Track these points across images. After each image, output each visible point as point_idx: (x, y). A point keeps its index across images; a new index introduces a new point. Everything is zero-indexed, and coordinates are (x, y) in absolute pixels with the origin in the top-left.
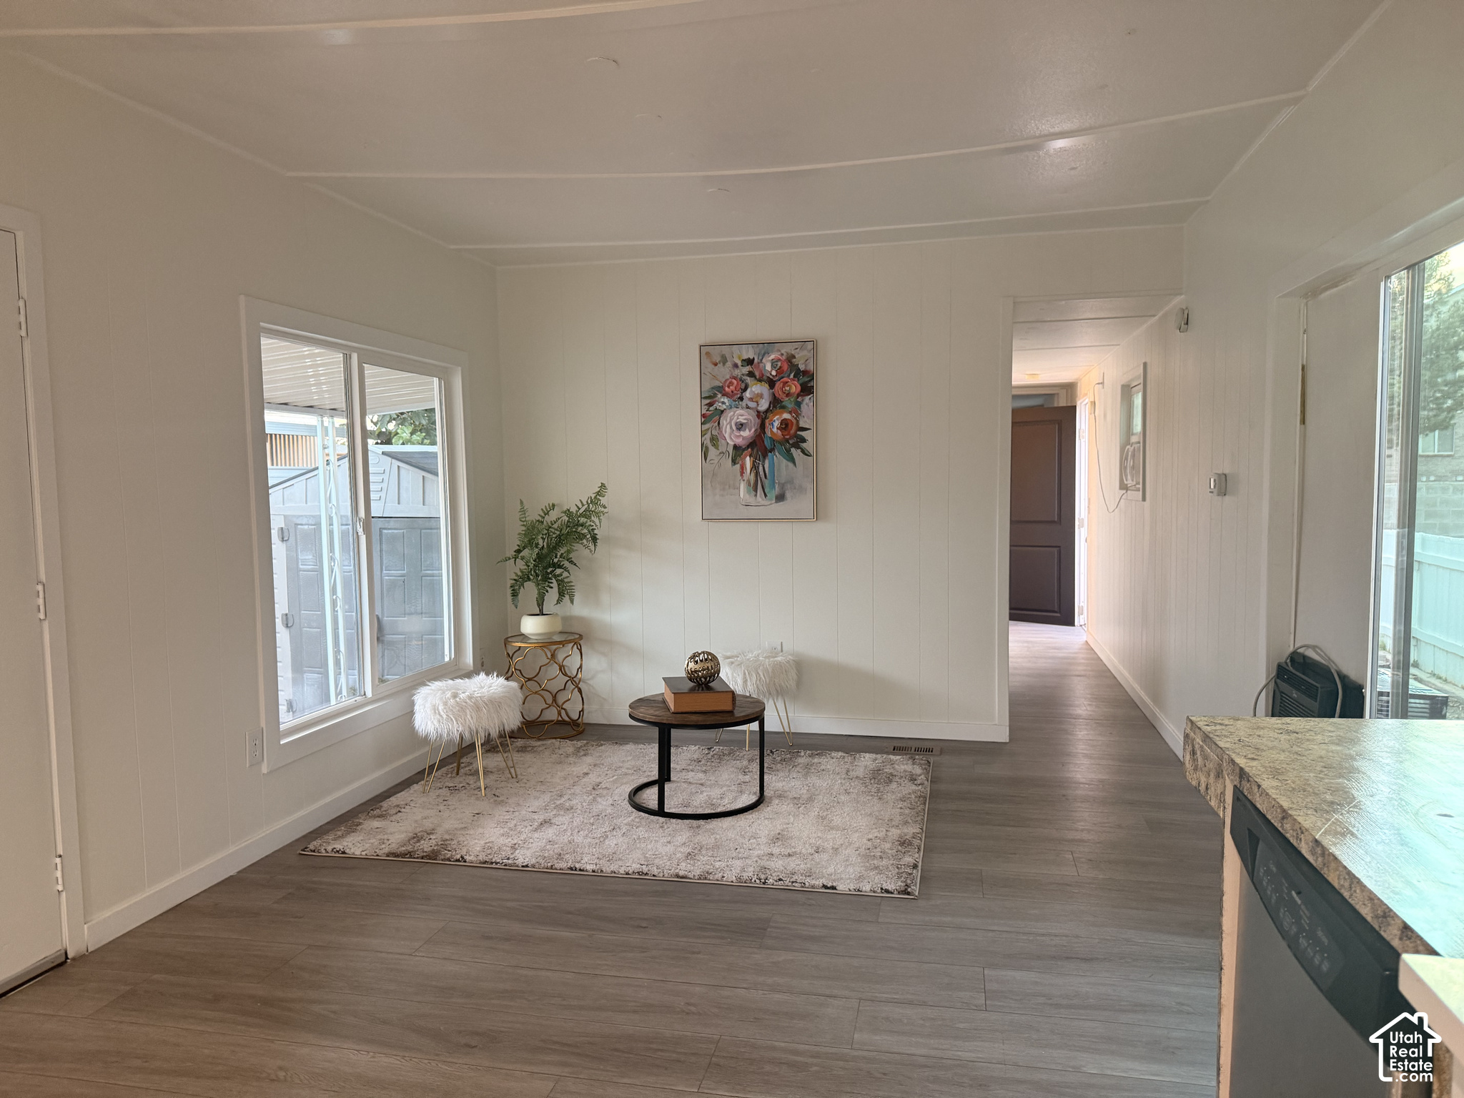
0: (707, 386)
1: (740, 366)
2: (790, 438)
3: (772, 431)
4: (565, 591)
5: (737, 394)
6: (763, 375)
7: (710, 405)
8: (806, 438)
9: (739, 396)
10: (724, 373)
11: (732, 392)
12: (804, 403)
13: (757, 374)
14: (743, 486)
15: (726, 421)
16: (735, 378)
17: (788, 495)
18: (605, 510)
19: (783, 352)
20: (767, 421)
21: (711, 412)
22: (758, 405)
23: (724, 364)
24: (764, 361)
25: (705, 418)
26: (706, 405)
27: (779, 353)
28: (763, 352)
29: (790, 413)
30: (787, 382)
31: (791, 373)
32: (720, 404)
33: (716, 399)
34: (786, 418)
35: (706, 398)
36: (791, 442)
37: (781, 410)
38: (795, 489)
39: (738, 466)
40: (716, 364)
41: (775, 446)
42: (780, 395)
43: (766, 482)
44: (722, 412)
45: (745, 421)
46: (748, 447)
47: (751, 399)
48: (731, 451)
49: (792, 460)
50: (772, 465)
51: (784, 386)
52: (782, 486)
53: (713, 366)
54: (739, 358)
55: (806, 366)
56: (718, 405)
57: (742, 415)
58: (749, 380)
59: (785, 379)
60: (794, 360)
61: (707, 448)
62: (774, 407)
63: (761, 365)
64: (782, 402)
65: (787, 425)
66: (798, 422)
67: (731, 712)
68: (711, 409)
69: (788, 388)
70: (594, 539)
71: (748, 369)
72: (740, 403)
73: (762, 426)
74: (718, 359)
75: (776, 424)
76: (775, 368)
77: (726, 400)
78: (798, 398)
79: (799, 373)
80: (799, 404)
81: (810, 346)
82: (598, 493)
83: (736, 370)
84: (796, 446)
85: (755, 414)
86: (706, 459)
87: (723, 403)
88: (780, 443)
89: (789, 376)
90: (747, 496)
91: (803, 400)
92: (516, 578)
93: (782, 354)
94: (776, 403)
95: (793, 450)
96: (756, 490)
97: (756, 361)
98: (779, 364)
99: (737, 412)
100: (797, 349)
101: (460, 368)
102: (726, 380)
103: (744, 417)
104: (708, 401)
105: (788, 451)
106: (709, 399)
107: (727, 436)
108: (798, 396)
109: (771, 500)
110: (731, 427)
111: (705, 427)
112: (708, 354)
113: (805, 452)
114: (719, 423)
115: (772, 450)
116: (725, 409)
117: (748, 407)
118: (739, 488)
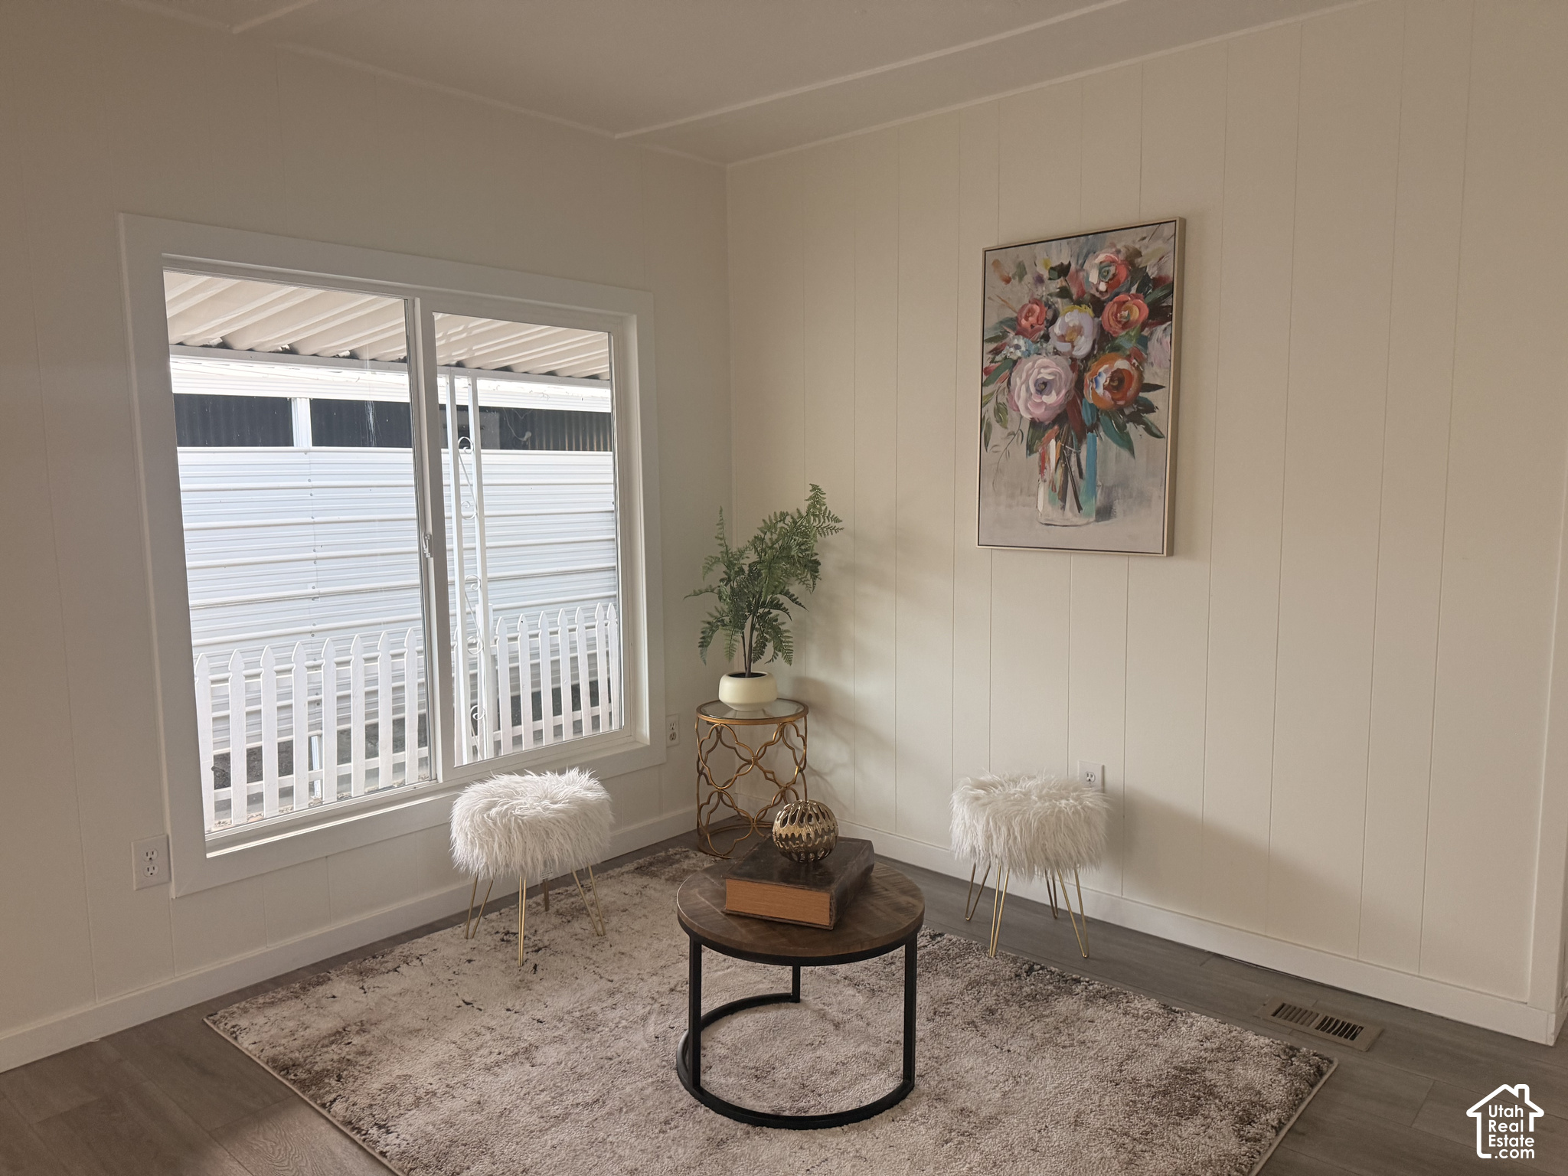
0: (993, 320)
1: (1047, 281)
2: (1127, 405)
3: (1095, 394)
5: (1040, 330)
6: (1084, 292)
7: (996, 351)
8: (1155, 404)
9: (1042, 333)
10: (1021, 293)
11: (1032, 326)
12: (1155, 338)
13: (1074, 291)
14: (1042, 493)
15: (1021, 378)
16: (1037, 302)
17: (1118, 508)
19: (1119, 247)
20: (1087, 375)
21: (997, 364)
22: (1073, 347)
23: (1021, 279)
24: (1086, 266)
25: (988, 375)
26: (990, 352)
27: (1114, 250)
28: (1085, 251)
29: (1128, 358)
30: (1124, 302)
31: (1132, 285)
32: (1012, 350)
33: (1007, 340)
34: (1121, 367)
35: (991, 340)
36: (1127, 412)
37: (1113, 354)
38: (1131, 497)
39: (1036, 456)
40: (1008, 281)
41: (1098, 419)
42: (1113, 327)
43: (1082, 485)
44: (1015, 362)
45: (1050, 377)
46: (1054, 422)
47: (1062, 338)
48: (1025, 427)
49: (1127, 444)
50: (1093, 454)
51: (1119, 310)
52: (1109, 492)
53: (1003, 284)
54: (1046, 265)
55: (1160, 269)
56: (1010, 352)
57: (1046, 366)
58: (1060, 303)
59: (1122, 297)
60: (1139, 260)
61: (989, 426)
62: (1101, 349)
63: (1081, 274)
64: (1114, 339)
65: (1121, 381)
66: (1141, 375)
68: (998, 358)
69: (1125, 313)
70: (815, 568)
71: (1060, 283)
72: (1045, 345)
73: (1079, 385)
75: (1103, 380)
76: (1105, 277)
77: (1021, 341)
78: (1142, 329)
79: (1146, 283)
80: (1144, 342)
81: (1168, 230)
83: (1040, 288)
84: (1136, 419)
85: (1066, 363)
86: (986, 445)
87: (1017, 347)
88: (1107, 414)
89: (1129, 290)
90: (1049, 508)
91: (1151, 334)
93: (1118, 252)
94: (1104, 342)
95: (1130, 426)
96: (1064, 499)
97: (1073, 267)
98: (1112, 269)
99: (1039, 362)
100: (1144, 238)
102: (1024, 307)
103: (1048, 370)
104: (993, 346)
105: (1122, 428)
106: (995, 341)
107: (1021, 404)
108: (1144, 326)
109: (1088, 515)
110: (1028, 389)
111: (988, 390)
112: (997, 264)
113: (1152, 431)
114: (1009, 383)
115: (1094, 428)
116: (1019, 358)
117: (1056, 353)
118: (1036, 495)
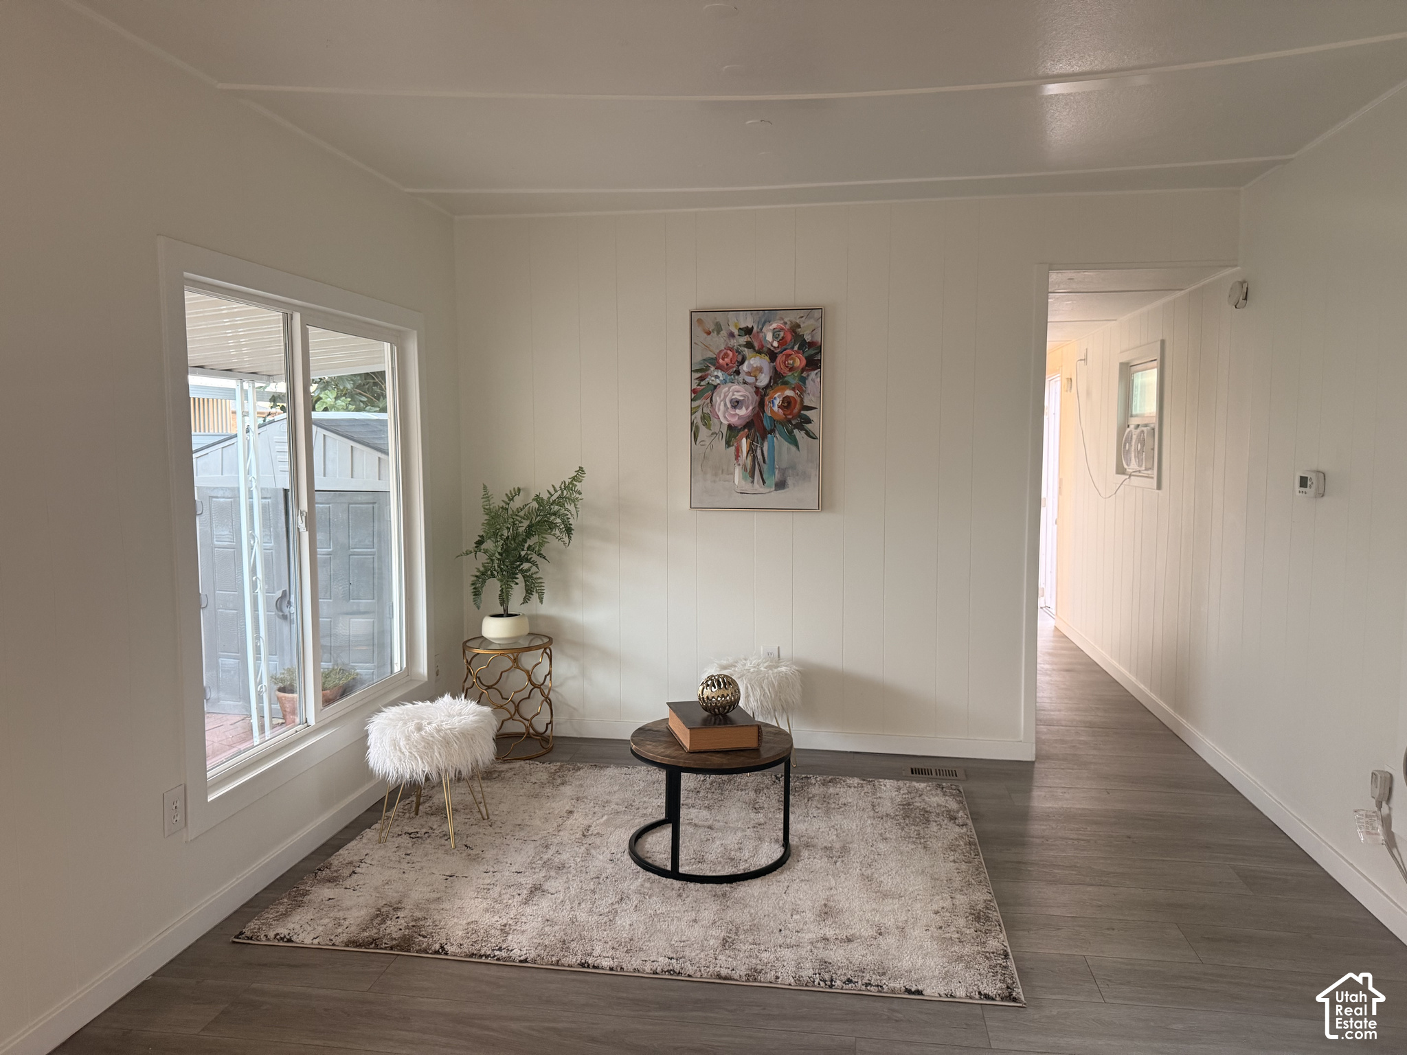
0: (698, 358)
1: (737, 337)
2: (793, 418)
3: (772, 410)
4: (532, 588)
5: (733, 367)
6: (763, 346)
7: (701, 379)
8: (811, 419)
9: (734, 369)
10: (718, 343)
11: (727, 365)
12: (810, 378)
13: (756, 345)
14: (738, 472)
15: (720, 397)
16: (731, 349)
17: (790, 481)
18: (580, 497)
19: (786, 320)
20: (767, 398)
21: (702, 387)
22: (757, 380)
23: (718, 333)
24: (763, 330)
25: (696, 394)
26: (697, 379)
27: (782, 322)
28: (763, 320)
29: (793, 389)
30: (790, 355)
31: (795, 345)
32: (713, 378)
33: (709, 372)
34: (789, 395)
35: (697, 371)
36: (794, 422)
37: (783, 386)
38: (798, 475)
39: (732, 449)
40: (709, 333)
41: (775, 426)
42: (784, 370)
43: (765, 467)
44: (715, 387)
45: (742, 398)
46: (745, 427)
47: (749, 374)
48: (724, 430)
49: (795, 442)
50: (772, 448)
51: (786, 360)
52: (783, 472)
53: (705, 335)
54: (736, 326)
55: (812, 337)
56: (711, 380)
57: (737, 391)
58: (746, 351)
59: (788, 351)
60: (799, 330)
61: (697, 428)
62: (775, 382)
63: (761, 334)
64: (784, 377)
65: (789, 403)
66: (802, 400)
67: (756, 750)
68: (702, 383)
69: (791, 362)
70: (569, 530)
71: (746, 338)
72: (736, 377)
73: (761, 404)
74: (711, 327)
75: (778, 402)
76: (777, 338)
77: (720, 374)
78: (802, 373)
79: (804, 345)
80: (803, 380)
81: (817, 314)
82: (574, 478)
83: (732, 340)
84: (800, 427)
85: (752, 390)
86: (696, 440)
87: (717, 377)
88: (781, 423)
89: (793, 348)
90: (743, 482)
91: (808, 375)
92: (478, 574)
93: (785, 323)
94: (777, 379)
95: (796, 432)
96: (753, 476)
97: (755, 329)
98: (782, 334)
99: (733, 387)
100: (802, 317)
101: (415, 332)
102: (721, 351)
103: (740, 394)
104: (699, 375)
105: (791, 433)
106: (700, 372)
107: (721, 415)
108: (803, 370)
109: (770, 487)
110: (725, 405)
111: (696, 404)
112: (700, 321)
113: (809, 434)
114: (711, 400)
115: (772, 431)
116: (719, 384)
117: (745, 383)
118: (733, 474)
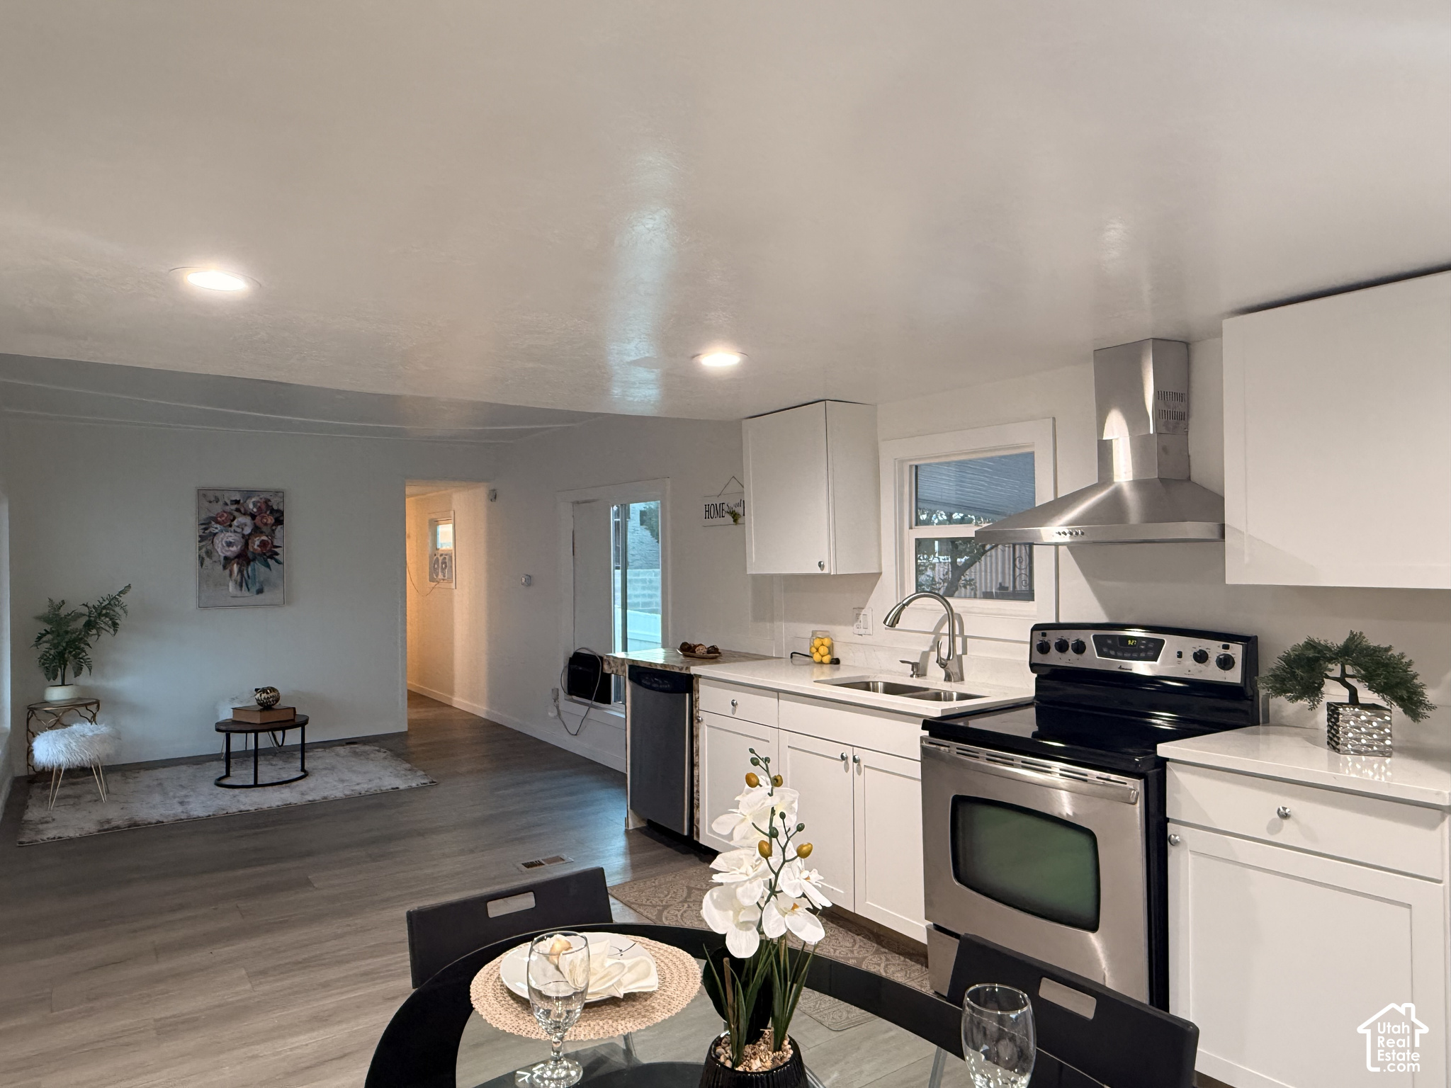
0: (204, 516)
1: (229, 505)
2: (267, 553)
3: (253, 548)
4: (81, 667)
5: (227, 522)
6: (247, 511)
8: (278, 553)
9: (228, 524)
10: (217, 509)
11: (223, 521)
12: (277, 530)
13: (242, 510)
14: (231, 586)
15: (218, 540)
17: (266, 589)
19: (262, 497)
20: (250, 541)
21: (206, 534)
22: (243, 530)
23: (217, 502)
24: (247, 502)
25: (202, 538)
26: (202, 529)
27: (259, 498)
28: (247, 496)
29: (267, 536)
30: (265, 516)
32: (213, 529)
33: (211, 525)
35: (202, 524)
36: (267, 555)
37: (260, 534)
38: (269, 585)
39: (227, 572)
40: (210, 502)
41: (255, 557)
42: (261, 525)
43: (250, 581)
45: (233, 541)
46: (236, 557)
47: (238, 527)
48: (222, 559)
49: (268, 566)
50: (254, 570)
51: (262, 519)
52: (261, 584)
53: (208, 503)
54: (229, 499)
55: (278, 507)
56: (211, 529)
57: (231, 537)
58: (236, 514)
59: (263, 515)
60: (270, 503)
61: (203, 558)
62: (255, 532)
63: (245, 504)
64: (260, 528)
66: (272, 543)
68: (206, 532)
69: (265, 520)
70: (115, 625)
71: (235, 506)
72: (230, 529)
73: (246, 544)
74: (212, 499)
75: (257, 543)
76: (256, 507)
77: (218, 526)
78: (272, 527)
79: (272, 511)
80: (273, 531)
81: (281, 494)
82: (121, 592)
83: (226, 507)
84: (271, 557)
85: (240, 536)
86: (202, 566)
87: (216, 528)
88: (259, 555)
89: (266, 513)
90: (235, 591)
91: (276, 529)
93: (261, 499)
94: (257, 530)
95: (269, 560)
96: (241, 587)
97: (242, 502)
98: (259, 505)
99: (227, 534)
100: (270, 495)
102: (219, 513)
104: (204, 526)
105: (266, 561)
107: (219, 550)
108: (273, 525)
109: (253, 593)
110: (222, 544)
111: (202, 544)
112: (205, 495)
113: (277, 561)
114: (212, 542)
115: (254, 560)
116: (217, 533)
117: (235, 532)
118: (228, 586)
